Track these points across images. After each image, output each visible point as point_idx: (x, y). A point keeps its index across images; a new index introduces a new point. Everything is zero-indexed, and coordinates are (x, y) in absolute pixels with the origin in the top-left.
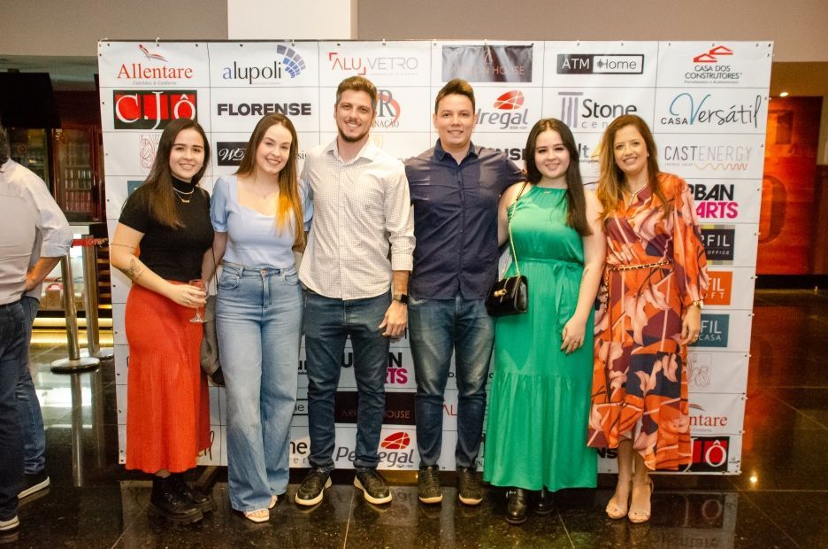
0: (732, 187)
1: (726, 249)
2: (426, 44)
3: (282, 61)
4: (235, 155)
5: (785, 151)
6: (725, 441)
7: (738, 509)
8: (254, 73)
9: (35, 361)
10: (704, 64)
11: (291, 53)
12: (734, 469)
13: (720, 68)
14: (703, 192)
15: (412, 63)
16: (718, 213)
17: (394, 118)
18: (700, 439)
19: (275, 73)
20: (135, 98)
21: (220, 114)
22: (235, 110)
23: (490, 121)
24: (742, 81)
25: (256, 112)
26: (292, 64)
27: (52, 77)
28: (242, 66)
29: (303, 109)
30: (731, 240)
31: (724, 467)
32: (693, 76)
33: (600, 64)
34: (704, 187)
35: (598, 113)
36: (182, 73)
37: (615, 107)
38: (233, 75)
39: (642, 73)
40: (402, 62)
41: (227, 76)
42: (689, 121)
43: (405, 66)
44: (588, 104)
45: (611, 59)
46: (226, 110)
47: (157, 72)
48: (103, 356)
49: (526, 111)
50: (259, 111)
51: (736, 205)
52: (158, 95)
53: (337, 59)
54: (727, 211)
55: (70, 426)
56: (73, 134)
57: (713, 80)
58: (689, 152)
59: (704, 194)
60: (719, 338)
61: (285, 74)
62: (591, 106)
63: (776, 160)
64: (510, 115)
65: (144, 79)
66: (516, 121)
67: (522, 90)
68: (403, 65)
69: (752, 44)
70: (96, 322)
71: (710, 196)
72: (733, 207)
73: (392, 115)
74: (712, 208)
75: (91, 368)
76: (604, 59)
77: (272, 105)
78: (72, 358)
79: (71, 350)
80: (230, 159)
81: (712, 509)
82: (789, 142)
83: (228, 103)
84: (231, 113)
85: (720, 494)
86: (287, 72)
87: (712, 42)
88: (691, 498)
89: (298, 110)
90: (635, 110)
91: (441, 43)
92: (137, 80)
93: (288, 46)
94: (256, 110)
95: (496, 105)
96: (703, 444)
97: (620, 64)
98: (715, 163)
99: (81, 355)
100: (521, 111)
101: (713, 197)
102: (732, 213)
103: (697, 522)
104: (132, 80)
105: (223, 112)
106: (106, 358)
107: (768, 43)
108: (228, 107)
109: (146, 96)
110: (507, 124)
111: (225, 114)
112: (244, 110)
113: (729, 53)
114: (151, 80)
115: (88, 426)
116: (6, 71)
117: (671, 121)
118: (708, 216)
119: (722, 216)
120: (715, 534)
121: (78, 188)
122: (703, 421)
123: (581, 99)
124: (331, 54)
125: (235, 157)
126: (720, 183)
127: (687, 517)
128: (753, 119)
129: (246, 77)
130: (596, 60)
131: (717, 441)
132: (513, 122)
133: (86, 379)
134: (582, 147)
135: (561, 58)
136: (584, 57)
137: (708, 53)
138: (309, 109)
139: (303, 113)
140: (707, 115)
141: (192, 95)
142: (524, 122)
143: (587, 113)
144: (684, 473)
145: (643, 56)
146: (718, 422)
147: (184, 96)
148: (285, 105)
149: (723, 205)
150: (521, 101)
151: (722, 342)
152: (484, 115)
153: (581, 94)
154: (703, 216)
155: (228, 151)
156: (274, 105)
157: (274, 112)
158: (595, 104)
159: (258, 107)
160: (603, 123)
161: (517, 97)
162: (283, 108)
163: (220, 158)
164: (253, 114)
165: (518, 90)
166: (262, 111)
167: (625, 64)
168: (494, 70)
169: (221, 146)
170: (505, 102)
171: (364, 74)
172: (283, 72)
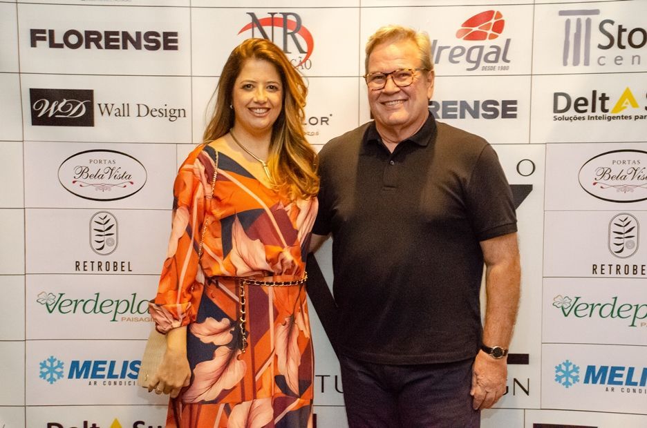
4: (59, 109)
17: (304, 56)
21: (33, 45)
22: (59, 39)
23: (451, 58)
25: (92, 44)
29: (166, 41)
35: (625, 42)
44: (607, 27)
46: (44, 39)
49: (508, 41)
50: (97, 42)
62: (613, 30)
64: (481, 48)
66: (492, 57)
67: (502, 10)
73: (301, 51)
77: (116, 33)
80: (51, 114)
83: (47, 28)
84: (53, 45)
89: (157, 42)
94: (93, 40)
95: (459, 35)
100: (500, 41)
105: (38, 43)
108: (47, 35)
110: (478, 63)
112: (73, 39)
123: (596, 20)
125: (58, 113)
132: (486, 60)
134: (599, 95)
138: (176, 41)
139: (167, 48)
142: (505, 60)
143: (606, 42)
148: (138, 34)
150: (499, 27)
152: (441, 49)
153: (596, 12)
155: (47, 103)
156: (121, 34)
157: (120, 43)
158: (620, 27)
159: (96, 36)
160: (634, 57)
161: (493, 21)
162: (134, 38)
163: (34, 114)
164: (88, 46)
165: (495, 10)
166: (102, 43)
169: (37, 95)
170: (475, 29)
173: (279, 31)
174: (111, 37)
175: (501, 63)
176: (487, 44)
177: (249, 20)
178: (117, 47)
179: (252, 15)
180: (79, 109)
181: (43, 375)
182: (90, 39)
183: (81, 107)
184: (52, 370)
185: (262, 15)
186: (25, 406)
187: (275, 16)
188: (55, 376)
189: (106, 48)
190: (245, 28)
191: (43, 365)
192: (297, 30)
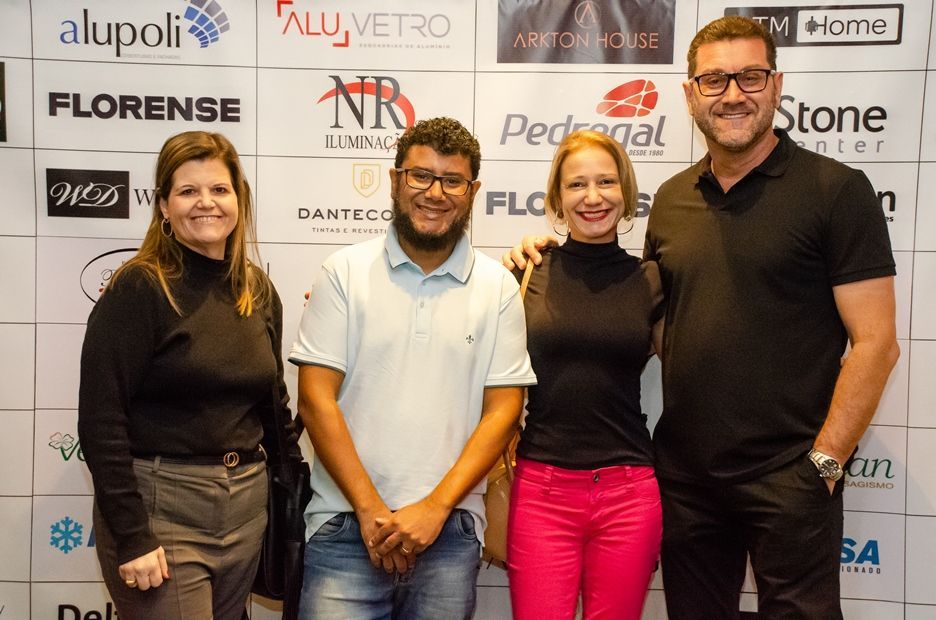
3: (182, 15)
4: (84, 195)
8: (126, 34)
15: (439, 26)
17: (401, 132)
19: (169, 36)
21: (53, 112)
22: (86, 106)
25: (129, 113)
26: (203, 20)
28: (101, 18)
29: (225, 110)
33: (812, 26)
35: (807, 124)
37: (841, 112)
38: (81, 36)
39: (898, 41)
40: (419, 22)
41: (69, 37)
43: (425, 30)
45: (833, 15)
46: (66, 105)
49: (663, 119)
50: (135, 110)
53: (293, 14)
61: (189, 41)
62: (794, 110)
64: (629, 127)
66: (642, 139)
67: (654, 79)
68: (424, 26)
73: (399, 126)
76: (819, 16)
77: (161, 99)
80: (73, 202)
83: (71, 91)
84: (78, 113)
86: (192, 36)
89: (213, 111)
90: (884, 116)
94: (130, 107)
95: (599, 110)
97: (853, 26)
100: (652, 118)
105: (59, 109)
108: (70, 101)
111: (65, 113)
112: (104, 106)
124: (280, 3)
125: (83, 201)
129: (109, 41)
130: (803, 18)
132: (635, 142)
136: (779, 12)
138: (237, 110)
139: (225, 119)
142: (658, 142)
143: (785, 122)
145: (901, 7)
148: (189, 101)
150: (651, 101)
155: (69, 187)
156: (166, 100)
157: (165, 113)
158: (802, 105)
159: (134, 103)
160: (818, 143)
161: (643, 93)
162: (184, 106)
163: (51, 201)
164: (123, 116)
165: (647, 78)
166: (142, 111)
167: (863, 26)
168: (599, 40)
169: (56, 177)
170: (621, 102)
171: (346, 44)
172: (184, 33)
174: (154, 104)
175: (653, 146)
176: (636, 121)
177: (333, 85)
178: (161, 117)
179: (337, 79)
180: (109, 196)
181: (55, 542)
182: (126, 106)
183: (112, 194)
184: (67, 535)
185: (348, 79)
186: (30, 582)
187: (366, 80)
188: (71, 543)
189: (146, 118)
190: (328, 96)
191: (56, 529)
192: (393, 100)
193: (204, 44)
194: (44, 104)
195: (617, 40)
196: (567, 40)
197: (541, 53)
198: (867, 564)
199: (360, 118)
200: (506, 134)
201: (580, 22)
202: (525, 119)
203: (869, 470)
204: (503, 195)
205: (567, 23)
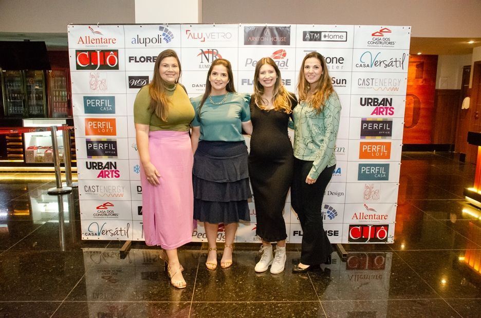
0: (391, 99)
1: (388, 131)
2: (236, 25)
3: (162, 35)
4: (138, 82)
5: (420, 82)
6: (386, 227)
7: (392, 260)
8: (148, 41)
9: (40, 189)
10: (377, 37)
11: (166, 30)
12: (390, 241)
13: (385, 39)
14: (377, 102)
15: (228, 36)
16: (384, 113)
18: (374, 226)
19: (158, 40)
20: (87, 53)
21: (130, 62)
22: (138, 60)
24: (396, 46)
25: (149, 61)
26: (167, 36)
27: (47, 43)
28: (142, 37)
30: (390, 126)
31: (386, 240)
32: (372, 43)
33: (325, 36)
34: (378, 99)
36: (111, 41)
37: (333, 58)
38: (137, 41)
39: (346, 41)
40: (223, 34)
41: (134, 42)
42: (370, 66)
43: (225, 37)
45: (330, 34)
46: (133, 60)
47: (98, 40)
48: (74, 186)
49: (288, 60)
51: (393, 108)
52: (98, 52)
53: (190, 33)
54: (389, 111)
55: (58, 221)
56: (58, 73)
57: (381, 45)
58: (370, 81)
59: (378, 103)
60: (384, 176)
61: (164, 41)
63: (416, 87)
64: (279, 62)
65: (91, 44)
66: (282, 65)
67: (285, 49)
68: (225, 36)
69: (400, 28)
70: (70, 169)
71: (380, 104)
72: (392, 109)
74: (382, 110)
75: (68, 192)
76: (327, 34)
78: (58, 187)
79: (58, 183)
80: (135, 85)
81: (380, 260)
82: (422, 78)
83: (134, 56)
84: (136, 61)
85: (383, 253)
86: (164, 40)
87: (381, 26)
88: (369, 255)
90: (343, 60)
91: (243, 25)
92: (88, 45)
93: (165, 26)
96: (376, 229)
97: (335, 37)
98: (383, 87)
99: (63, 186)
100: (285, 59)
101: (382, 104)
102: (391, 113)
103: (372, 267)
104: (85, 45)
106: (75, 187)
107: (409, 27)
108: (134, 58)
109: (92, 53)
111: (133, 62)
112: (142, 59)
113: (390, 31)
114: (95, 44)
115: (67, 221)
116: (23, 41)
117: (361, 66)
118: (379, 114)
119: (386, 114)
120: (381, 272)
121: (60, 100)
122: (376, 217)
124: (187, 31)
125: (137, 84)
126: (385, 97)
127: (367, 264)
128: (401, 65)
129: (144, 43)
130: (323, 34)
131: (383, 227)
132: (280, 66)
133: (65, 197)
135: (305, 33)
136: (317, 32)
137: (379, 31)
140: (379, 63)
141: (116, 52)
142: (286, 66)
144: (366, 243)
145: (346, 32)
146: (383, 217)
147: (112, 52)
149: (387, 108)
150: (284, 55)
151: (386, 178)
154: (377, 114)
155: (134, 81)
159: (150, 58)
161: (283, 53)
163: (130, 84)
164: (147, 62)
165: (283, 49)
166: (152, 60)
167: (338, 37)
168: (271, 39)
169: (131, 78)
170: (277, 55)
171: (204, 41)
172: (162, 40)
173: (211, 55)
174: (155, 58)
175: (285, 66)
177: (201, 51)
179: (202, 50)
180: (144, 83)
181: (135, 171)
182: (148, 59)
184: (137, 169)
185: (205, 50)
186: (130, 180)
187: (209, 50)
188: (139, 171)
189: (153, 62)
190: (200, 54)
191: (135, 168)
192: (217, 55)
193: (168, 42)
194: (128, 59)
195: (275, 39)
196: (262, 39)
197: (256, 43)
198: (338, 173)
199: (208, 60)
200: (247, 64)
201: (266, 34)
202: (252, 60)
203: (339, 151)
204: (246, 80)
205: (262, 34)
